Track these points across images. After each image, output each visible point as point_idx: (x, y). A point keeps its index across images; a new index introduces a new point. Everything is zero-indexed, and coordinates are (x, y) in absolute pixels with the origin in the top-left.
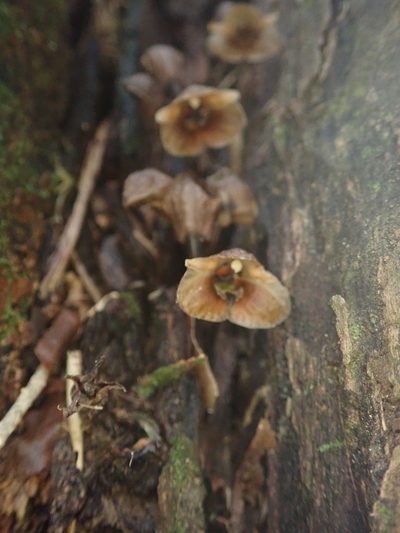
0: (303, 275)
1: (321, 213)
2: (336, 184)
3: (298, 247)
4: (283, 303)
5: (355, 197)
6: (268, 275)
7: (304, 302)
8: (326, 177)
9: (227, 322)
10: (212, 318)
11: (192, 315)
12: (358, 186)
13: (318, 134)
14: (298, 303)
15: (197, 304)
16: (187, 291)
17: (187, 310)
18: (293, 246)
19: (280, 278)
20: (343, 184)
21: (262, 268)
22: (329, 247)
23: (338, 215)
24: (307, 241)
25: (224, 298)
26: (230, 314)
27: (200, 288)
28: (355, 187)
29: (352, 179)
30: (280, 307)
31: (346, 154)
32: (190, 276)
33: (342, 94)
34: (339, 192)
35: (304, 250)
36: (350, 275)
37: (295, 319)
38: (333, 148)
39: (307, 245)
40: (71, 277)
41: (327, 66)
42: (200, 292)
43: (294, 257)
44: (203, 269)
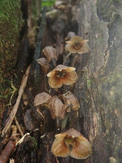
0: (97, 139)
1: (104, 117)
2: (110, 108)
3: (96, 128)
4: (90, 150)
5: (118, 116)
6: (85, 139)
7: (98, 150)
8: (106, 104)
9: (69, 156)
10: (64, 156)
11: (56, 156)
12: (119, 112)
13: (103, 87)
14: (95, 150)
15: (59, 151)
16: (55, 146)
17: (55, 154)
18: (93, 127)
19: (89, 140)
20: (113, 109)
21: (83, 136)
22: (107, 131)
23: (111, 120)
24: (99, 126)
25: (69, 147)
26: (70, 153)
27: (60, 145)
28: (118, 112)
29: (117, 108)
30: (89, 151)
31: (114, 98)
32: (56, 140)
33: (112, 74)
34: (111, 112)
35: (98, 129)
36: (117, 148)
37: (94, 155)
38: (109, 94)
39: (99, 128)
40: (13, 126)
41: (106, 62)
42: (60, 146)
43: (94, 132)
44: (61, 137)
